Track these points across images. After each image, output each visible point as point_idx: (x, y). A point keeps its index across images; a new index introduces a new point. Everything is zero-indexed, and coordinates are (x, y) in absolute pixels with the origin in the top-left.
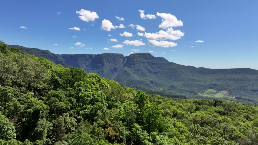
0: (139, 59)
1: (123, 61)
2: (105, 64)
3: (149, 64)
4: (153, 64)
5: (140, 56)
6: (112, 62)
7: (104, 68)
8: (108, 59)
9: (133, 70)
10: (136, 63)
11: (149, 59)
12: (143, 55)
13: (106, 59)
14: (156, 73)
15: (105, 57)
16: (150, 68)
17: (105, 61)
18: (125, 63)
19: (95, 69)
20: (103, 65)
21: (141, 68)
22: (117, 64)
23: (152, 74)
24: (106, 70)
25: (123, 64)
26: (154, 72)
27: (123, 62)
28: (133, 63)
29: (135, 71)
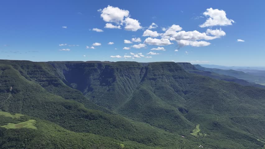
0: (162, 71)
1: (140, 72)
2: (117, 78)
3: (175, 78)
4: (180, 78)
5: (162, 67)
6: (127, 74)
7: (116, 84)
8: (121, 71)
9: (154, 88)
10: (158, 77)
11: (175, 71)
12: (167, 66)
13: (119, 71)
14: (186, 93)
15: (117, 69)
16: (177, 84)
17: (117, 74)
18: (143, 76)
19: (103, 85)
20: (114, 80)
21: (165, 86)
22: (133, 77)
23: (180, 95)
24: (118, 87)
25: (141, 78)
26: (182, 91)
27: (140, 75)
28: (154, 77)
29: (157, 89)
